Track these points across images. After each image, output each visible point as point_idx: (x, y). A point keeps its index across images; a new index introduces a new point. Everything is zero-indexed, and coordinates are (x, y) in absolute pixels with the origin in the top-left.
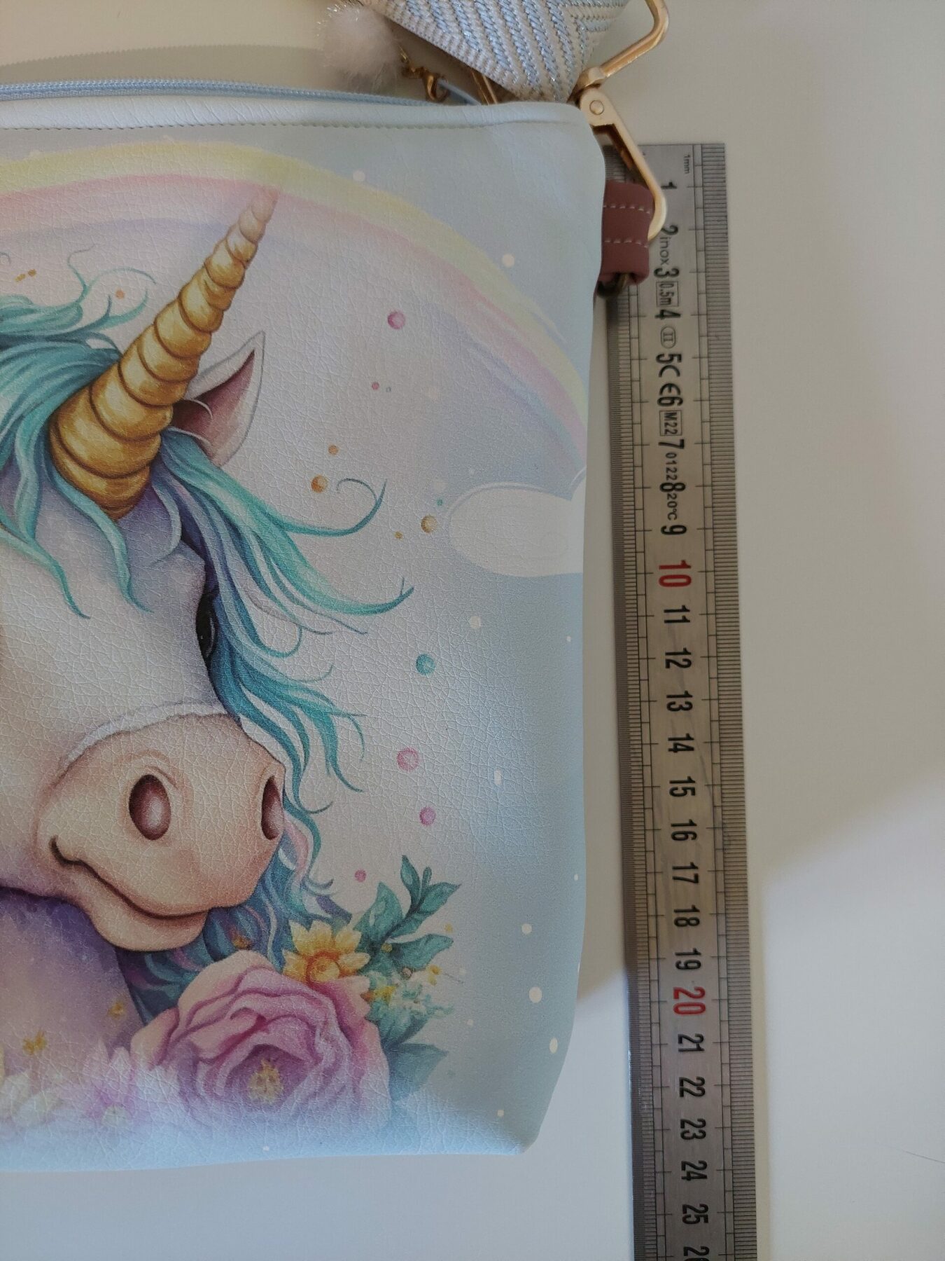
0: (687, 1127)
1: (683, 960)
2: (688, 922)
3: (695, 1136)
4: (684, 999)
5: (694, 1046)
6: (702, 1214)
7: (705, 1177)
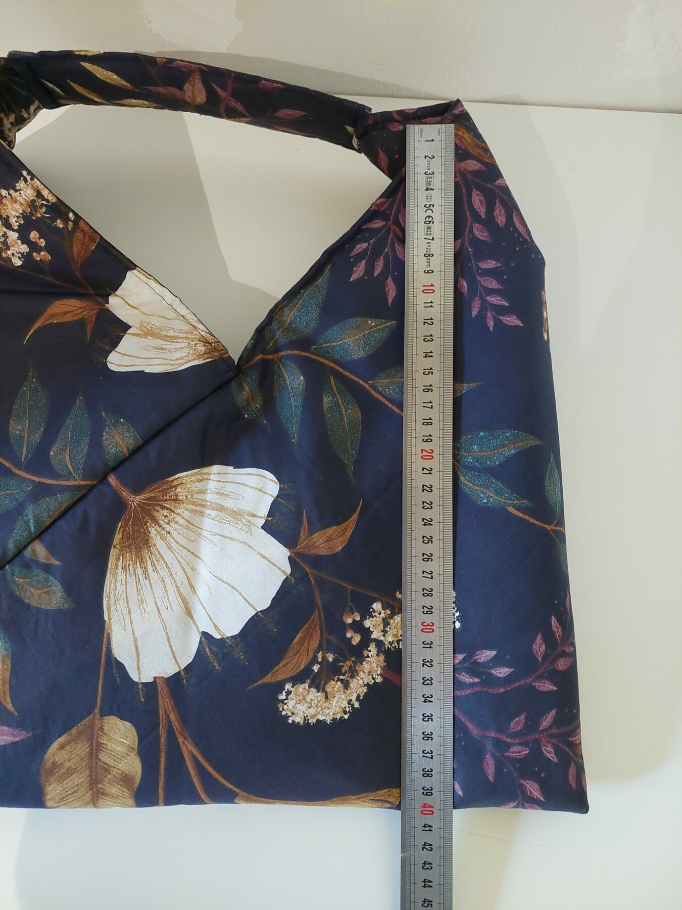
0: (425, 504)
1: (425, 438)
2: (428, 424)
3: (428, 508)
4: (425, 453)
5: (429, 472)
6: (430, 540)
7: (432, 525)
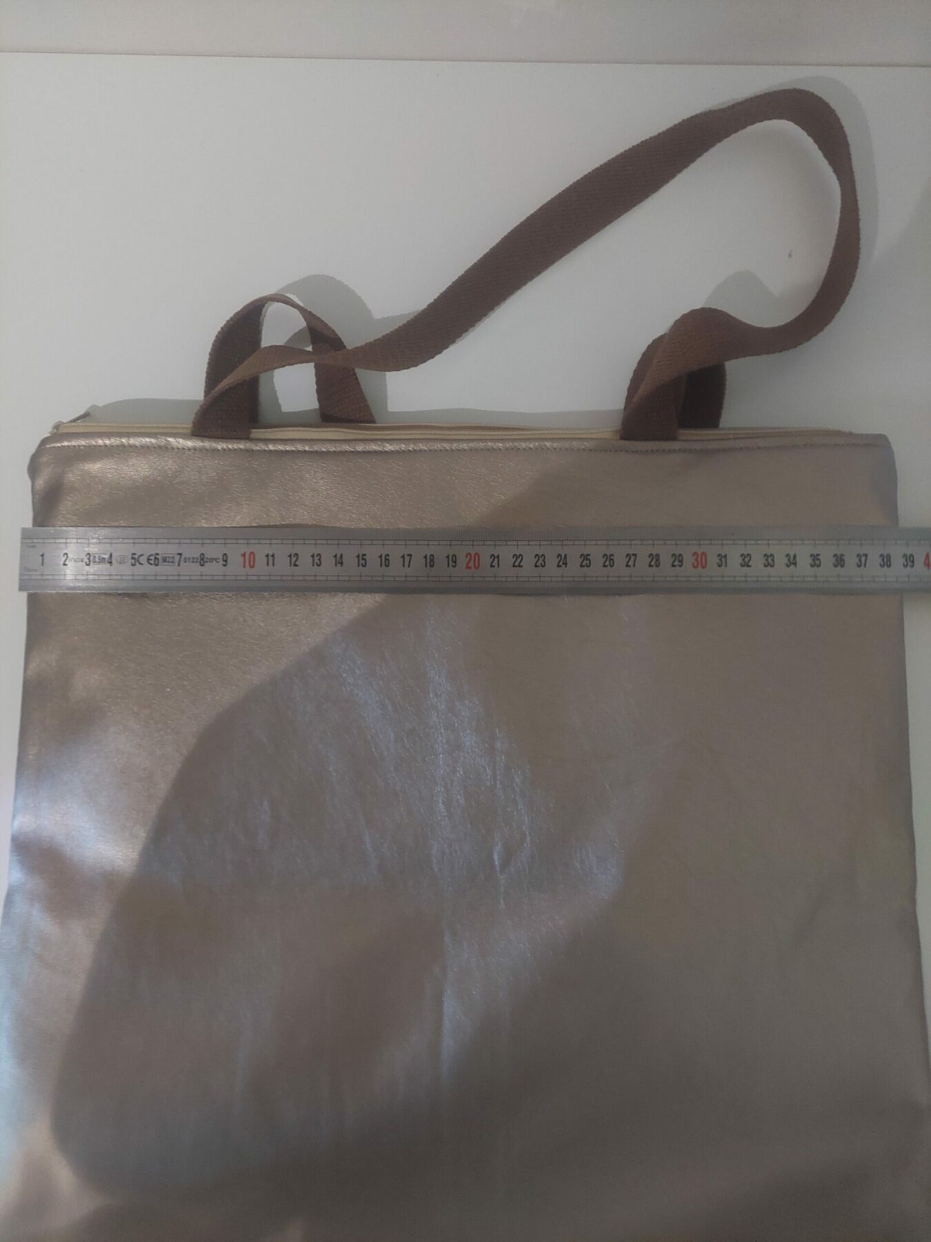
0: (538, 564)
1: (451, 563)
2: (432, 560)
3: (544, 560)
4: (471, 564)
5: (496, 560)
6: (585, 557)
7: (566, 555)
